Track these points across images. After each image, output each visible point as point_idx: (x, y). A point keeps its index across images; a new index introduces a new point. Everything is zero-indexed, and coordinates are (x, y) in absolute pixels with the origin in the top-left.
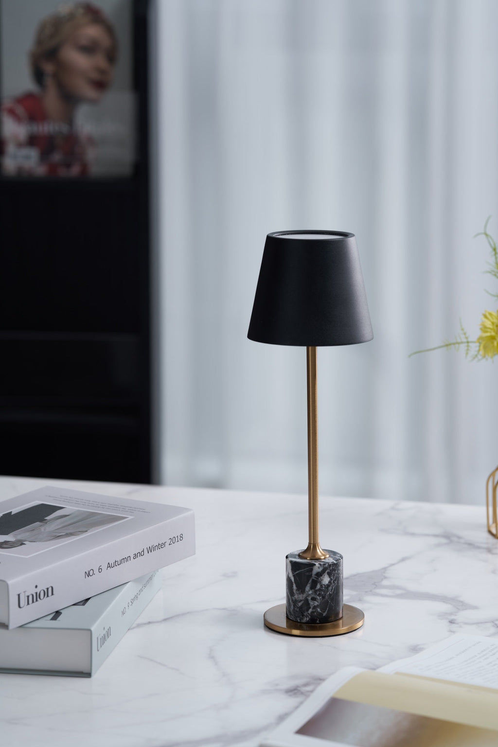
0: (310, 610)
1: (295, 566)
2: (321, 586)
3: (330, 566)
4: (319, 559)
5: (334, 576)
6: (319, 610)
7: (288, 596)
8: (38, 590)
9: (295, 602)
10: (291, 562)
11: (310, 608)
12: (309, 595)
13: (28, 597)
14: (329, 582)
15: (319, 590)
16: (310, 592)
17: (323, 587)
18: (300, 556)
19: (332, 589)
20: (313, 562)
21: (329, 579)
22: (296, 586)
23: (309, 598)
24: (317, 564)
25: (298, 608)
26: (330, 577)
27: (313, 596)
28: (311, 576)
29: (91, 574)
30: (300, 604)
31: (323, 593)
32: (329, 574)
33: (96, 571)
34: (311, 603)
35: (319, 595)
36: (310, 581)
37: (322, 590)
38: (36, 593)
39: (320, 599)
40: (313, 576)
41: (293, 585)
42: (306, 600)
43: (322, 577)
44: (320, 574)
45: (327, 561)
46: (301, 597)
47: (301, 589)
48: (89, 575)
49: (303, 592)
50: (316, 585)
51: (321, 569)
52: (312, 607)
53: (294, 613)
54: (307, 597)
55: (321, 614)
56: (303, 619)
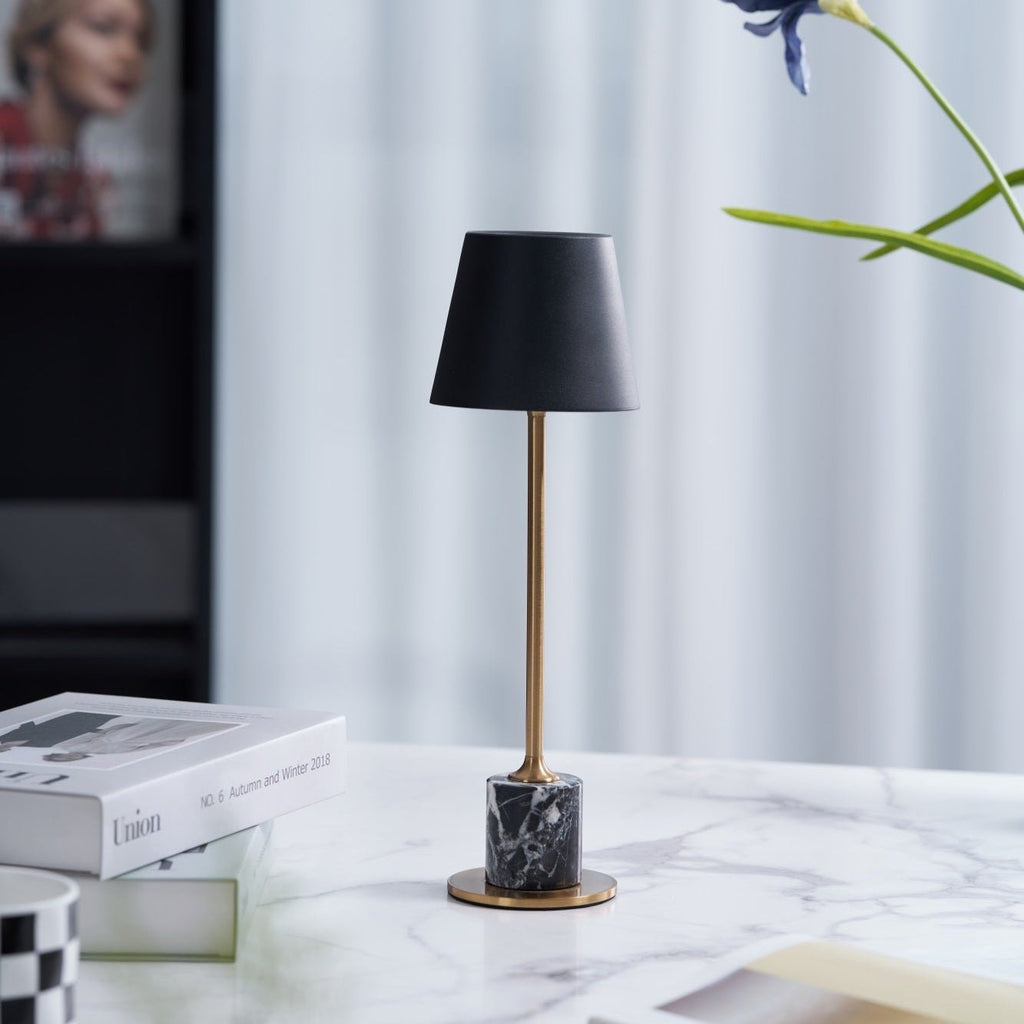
0: (527, 867)
1: (502, 792)
2: (546, 825)
3: (561, 791)
4: (543, 782)
5: (567, 810)
6: (541, 867)
7: (489, 846)
8: (139, 818)
9: (501, 854)
10: (496, 786)
11: (526, 863)
12: (525, 841)
13: (127, 827)
14: (559, 820)
15: (543, 832)
16: (527, 836)
17: (548, 828)
18: (510, 778)
19: (564, 833)
20: (533, 785)
21: (559, 815)
22: (504, 827)
23: (526, 847)
24: (540, 788)
25: (505, 863)
26: (560, 811)
27: (531, 842)
28: (529, 808)
29: (209, 802)
30: (509, 857)
31: (548, 838)
32: (560, 806)
33: (216, 800)
34: (528, 854)
35: (542, 841)
36: (527, 817)
37: (548, 833)
38: (138, 823)
39: (544, 848)
40: (533, 807)
41: (498, 824)
42: (520, 850)
43: (547, 811)
44: (544, 806)
45: (556, 784)
46: (512, 845)
47: (512, 830)
48: (206, 804)
49: (515, 836)
50: (537, 824)
51: (546, 796)
52: (529, 862)
53: (499, 873)
54: (521, 844)
55: (544, 875)
56: (514, 883)
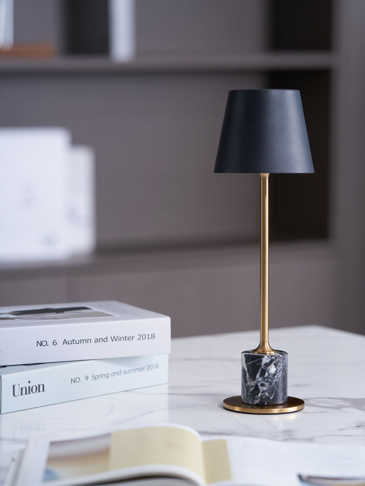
0: (260, 395)
1: (248, 358)
3: (276, 358)
5: (279, 367)
6: (267, 394)
7: (242, 384)
9: (248, 388)
10: (246, 355)
12: (259, 382)
14: (275, 372)
15: (267, 377)
17: (270, 375)
19: (278, 378)
20: (263, 355)
21: (275, 369)
22: (249, 375)
23: (259, 384)
24: (266, 356)
25: (250, 392)
26: (276, 367)
27: (262, 382)
28: (260, 366)
30: (252, 389)
31: (270, 380)
32: (276, 365)
34: (261, 388)
35: (267, 382)
36: (260, 370)
37: (269, 378)
39: (268, 385)
40: (263, 365)
41: (246, 373)
43: (269, 367)
44: (268, 365)
45: (274, 354)
46: (253, 383)
47: (253, 377)
49: (254, 379)
50: (265, 374)
51: (269, 360)
52: (261, 392)
53: (247, 397)
54: (257, 383)
55: (268, 398)
56: (254, 402)
